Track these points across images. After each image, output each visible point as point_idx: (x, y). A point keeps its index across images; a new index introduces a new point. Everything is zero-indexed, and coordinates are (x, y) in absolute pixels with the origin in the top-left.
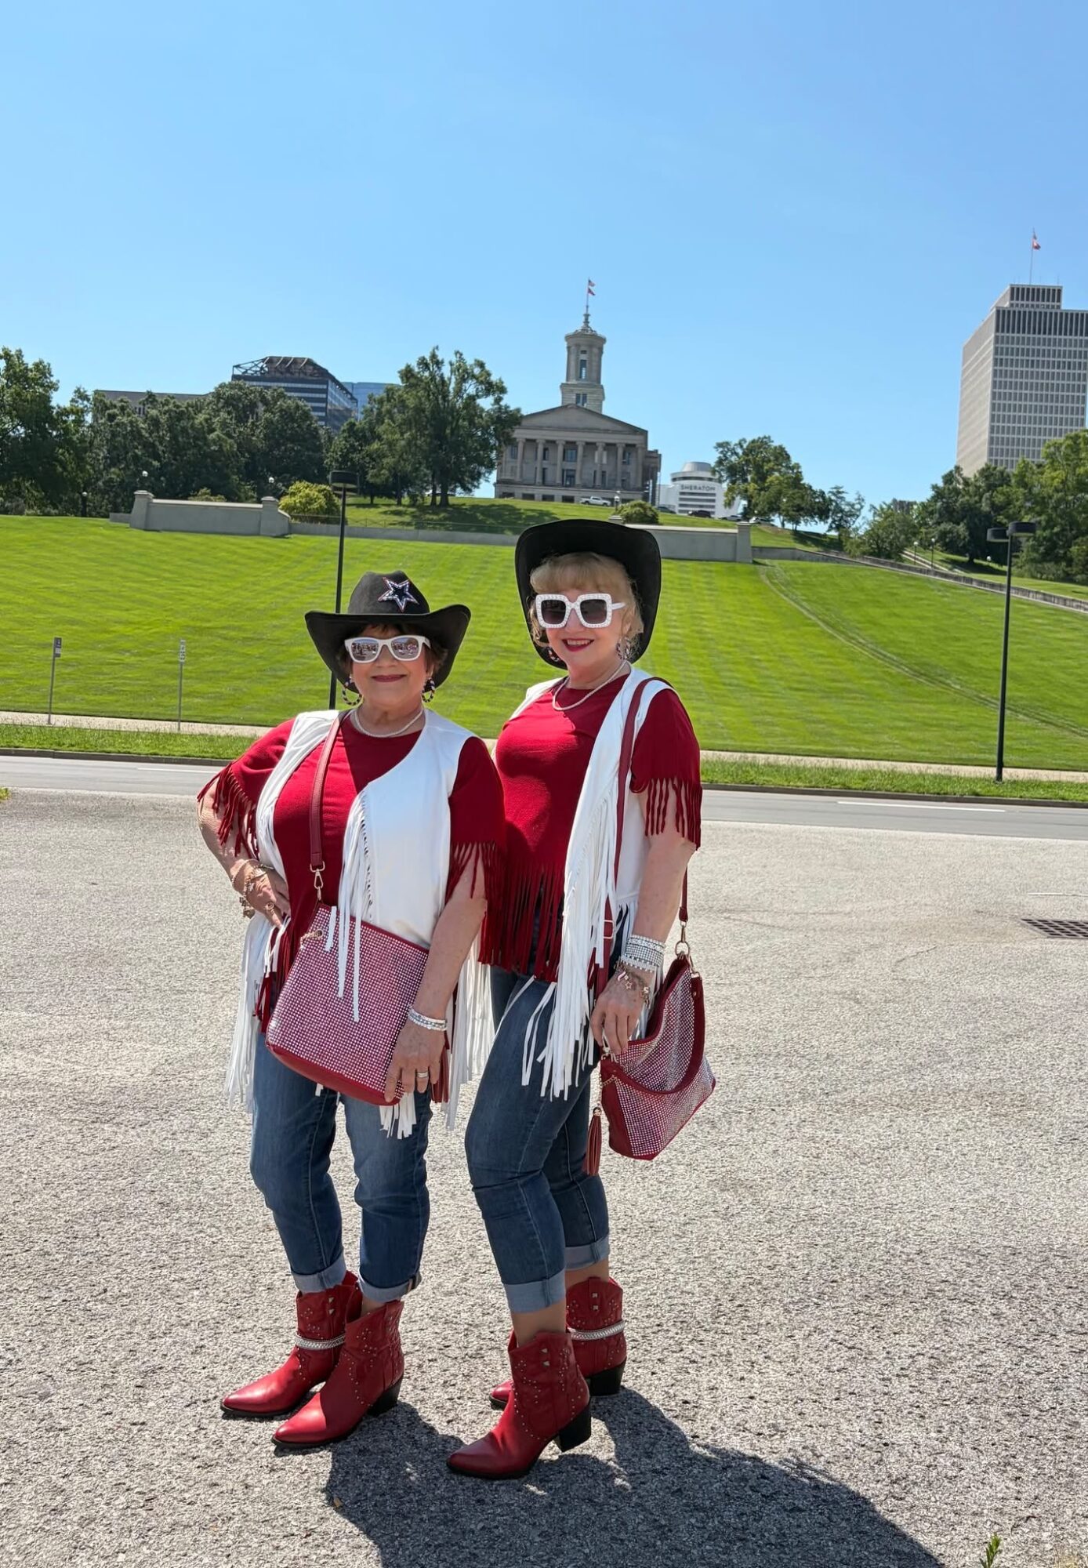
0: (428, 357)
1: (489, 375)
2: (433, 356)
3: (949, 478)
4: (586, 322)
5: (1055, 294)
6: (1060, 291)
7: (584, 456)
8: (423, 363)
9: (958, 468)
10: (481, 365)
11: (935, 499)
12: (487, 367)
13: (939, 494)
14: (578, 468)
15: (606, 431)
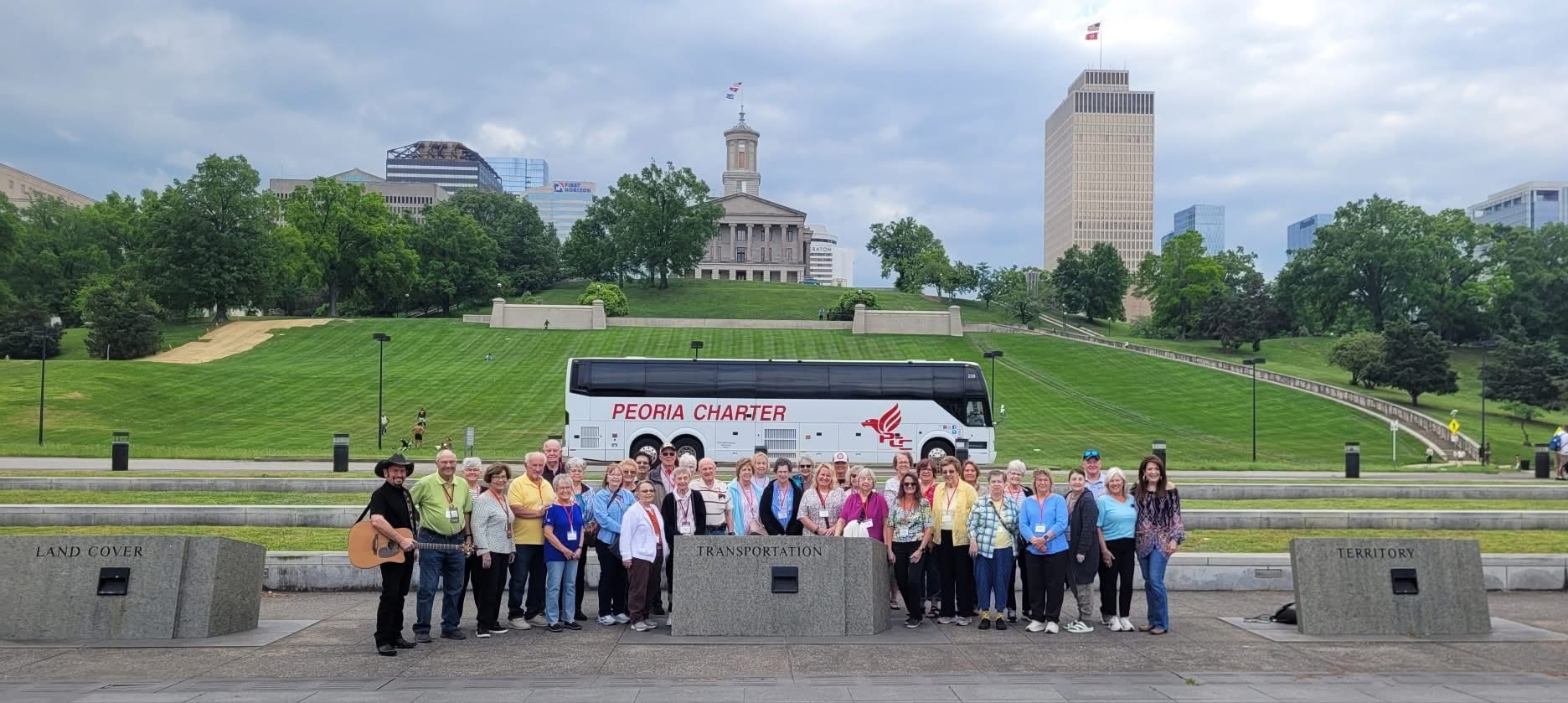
0: (649, 167)
1: (694, 177)
2: (653, 166)
3: (1070, 254)
4: (742, 120)
5: (1122, 77)
6: (1127, 75)
7: (753, 236)
8: (647, 173)
9: (1075, 246)
10: (688, 171)
11: (1060, 269)
12: (693, 172)
13: (1063, 265)
14: (749, 247)
15: (772, 215)
